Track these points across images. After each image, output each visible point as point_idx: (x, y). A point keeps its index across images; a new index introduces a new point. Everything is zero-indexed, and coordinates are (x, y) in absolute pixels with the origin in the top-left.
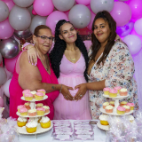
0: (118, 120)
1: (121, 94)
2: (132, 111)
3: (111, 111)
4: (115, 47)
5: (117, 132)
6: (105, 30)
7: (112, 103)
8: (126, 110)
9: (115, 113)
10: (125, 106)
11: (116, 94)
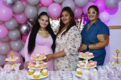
0: (87, 71)
1: (89, 56)
2: (96, 66)
3: (83, 66)
4: (72, 28)
5: (86, 78)
6: (67, 18)
7: (84, 61)
8: (92, 66)
9: (86, 67)
10: (91, 63)
11: (86, 56)
